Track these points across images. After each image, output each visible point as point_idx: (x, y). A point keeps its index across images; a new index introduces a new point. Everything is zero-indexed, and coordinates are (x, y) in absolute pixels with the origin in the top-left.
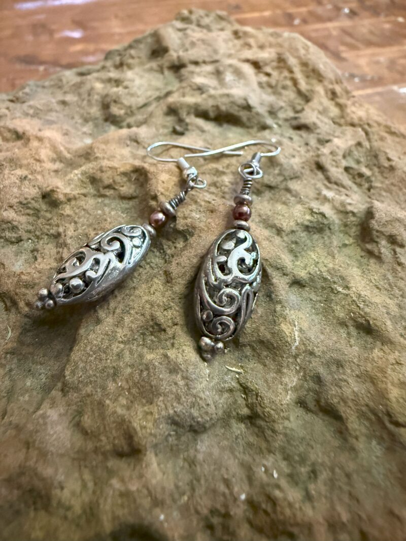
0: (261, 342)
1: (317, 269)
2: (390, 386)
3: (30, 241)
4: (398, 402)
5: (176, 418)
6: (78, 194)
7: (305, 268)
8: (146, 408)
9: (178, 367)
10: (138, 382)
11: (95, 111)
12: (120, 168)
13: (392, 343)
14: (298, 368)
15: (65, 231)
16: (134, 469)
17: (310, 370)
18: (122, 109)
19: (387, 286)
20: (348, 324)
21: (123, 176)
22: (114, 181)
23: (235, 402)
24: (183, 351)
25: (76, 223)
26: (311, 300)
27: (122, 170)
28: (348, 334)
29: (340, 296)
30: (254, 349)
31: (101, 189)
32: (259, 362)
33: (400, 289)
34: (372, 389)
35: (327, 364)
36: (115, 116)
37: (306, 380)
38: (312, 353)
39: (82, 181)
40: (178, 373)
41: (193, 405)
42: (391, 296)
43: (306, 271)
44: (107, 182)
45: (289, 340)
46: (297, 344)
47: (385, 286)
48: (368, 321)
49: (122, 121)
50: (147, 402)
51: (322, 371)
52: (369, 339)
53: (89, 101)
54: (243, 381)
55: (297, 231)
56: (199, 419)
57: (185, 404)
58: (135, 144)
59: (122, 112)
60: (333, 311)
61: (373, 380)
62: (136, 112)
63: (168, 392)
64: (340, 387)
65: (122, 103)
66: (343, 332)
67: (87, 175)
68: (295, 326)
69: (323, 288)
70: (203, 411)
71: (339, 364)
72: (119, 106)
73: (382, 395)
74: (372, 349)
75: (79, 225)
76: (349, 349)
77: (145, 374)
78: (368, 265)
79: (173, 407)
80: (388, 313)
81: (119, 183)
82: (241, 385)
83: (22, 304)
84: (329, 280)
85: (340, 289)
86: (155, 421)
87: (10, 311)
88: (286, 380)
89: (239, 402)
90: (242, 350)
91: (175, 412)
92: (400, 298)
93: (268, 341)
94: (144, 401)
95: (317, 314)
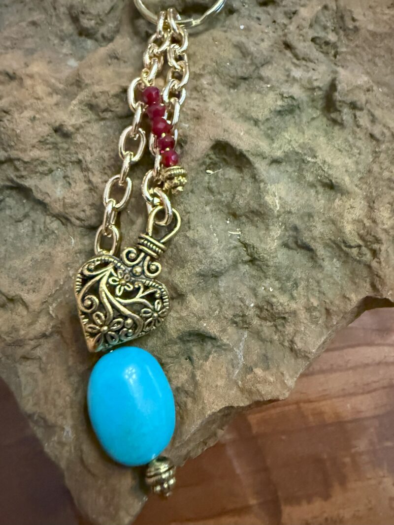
0: (252, 212)
1: (290, 147)
2: (345, 224)
3: (59, 169)
4: (351, 233)
5: (202, 273)
6: (83, 122)
7: (280, 148)
8: (181, 271)
9: (196, 242)
10: (171, 257)
11: (67, 27)
12: (110, 91)
13: (348, 193)
14: (280, 224)
15: (84, 158)
16: (182, 305)
17: (289, 224)
18: (91, 20)
19: (347, 148)
20: (316, 185)
21: (114, 98)
22: (109, 104)
23: (239, 254)
24: (197, 231)
25: (90, 148)
26: (287, 171)
27: (112, 92)
28: (317, 192)
29: (310, 164)
30: (247, 217)
31: (101, 114)
32: (253, 225)
33: (358, 148)
34: (333, 228)
35: (302, 217)
36: (87, 29)
37: (287, 231)
38: (290, 212)
39: (82, 110)
40: (197, 246)
41: (211, 263)
42: (350, 155)
43: (282, 150)
44: (103, 106)
45: (272, 207)
46: (278, 208)
47: (346, 148)
48: (331, 181)
49: (96, 33)
50: (181, 267)
51: (298, 222)
52: (333, 193)
53: (57, 16)
54: (242, 240)
55: (271, 118)
56: (217, 270)
57: (206, 264)
58: (116, 61)
59: (93, 22)
60: (305, 178)
61: (334, 222)
62: (105, 19)
63: (193, 259)
64: (311, 231)
65: (90, 13)
66: (312, 192)
67: (84, 103)
68: (275, 196)
69: (296, 161)
70: (219, 265)
71: (310, 215)
72: (88, 16)
73: (340, 231)
74: (334, 200)
75: (93, 150)
76: (317, 203)
77: (175, 250)
78: (333, 133)
79: (198, 267)
80: (347, 171)
81: (114, 105)
82: (242, 243)
83: (73, 220)
84: (301, 153)
85: (310, 159)
86: (189, 278)
87: (67, 225)
88: (272, 233)
89: (242, 253)
90: (240, 220)
91: (200, 269)
92: (357, 156)
93: (257, 210)
94: (179, 267)
95: (293, 182)
